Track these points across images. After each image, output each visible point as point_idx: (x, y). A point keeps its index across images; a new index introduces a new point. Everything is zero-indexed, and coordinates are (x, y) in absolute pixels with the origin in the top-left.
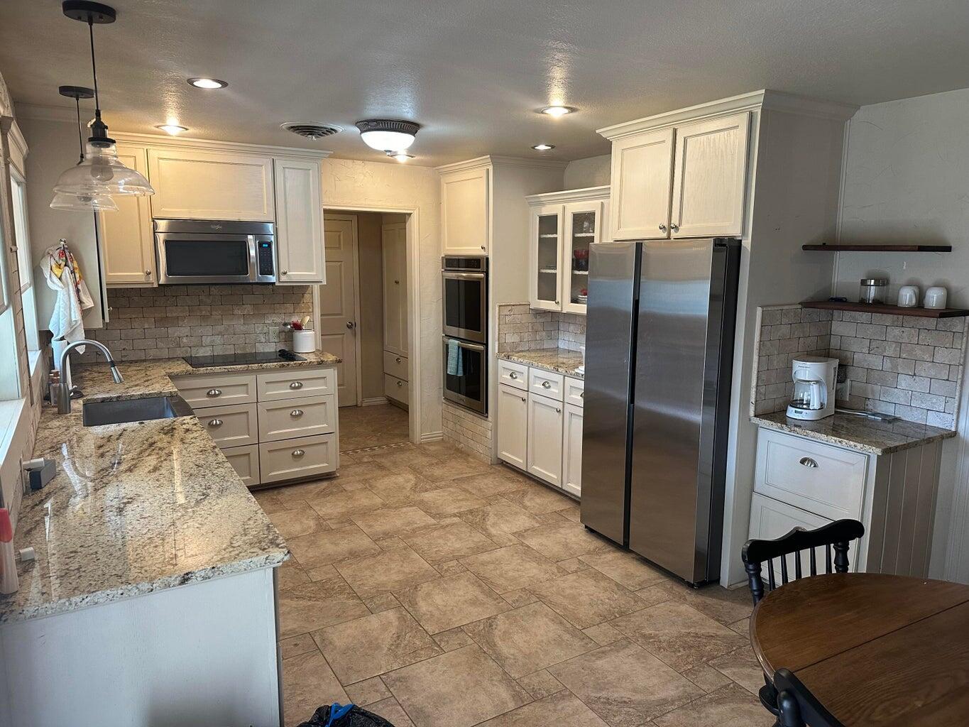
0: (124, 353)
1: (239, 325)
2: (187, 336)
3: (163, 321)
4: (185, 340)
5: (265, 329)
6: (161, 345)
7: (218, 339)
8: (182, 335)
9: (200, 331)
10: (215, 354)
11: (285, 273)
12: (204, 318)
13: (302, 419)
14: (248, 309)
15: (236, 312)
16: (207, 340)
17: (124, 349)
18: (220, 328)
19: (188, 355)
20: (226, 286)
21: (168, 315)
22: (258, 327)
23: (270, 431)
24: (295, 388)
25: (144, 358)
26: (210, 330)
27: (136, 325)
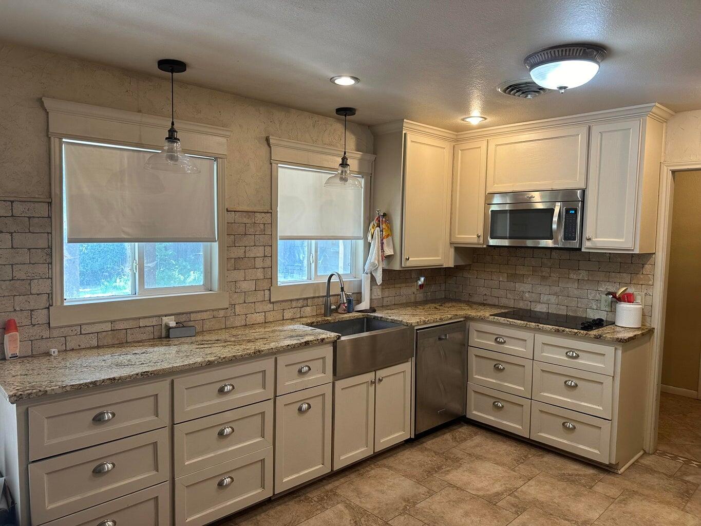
0: (485, 298)
1: (572, 288)
2: (529, 292)
3: (514, 277)
4: (527, 295)
5: (598, 297)
6: (509, 296)
7: (553, 299)
8: (525, 290)
9: (540, 289)
10: (550, 312)
11: (589, 239)
12: (544, 278)
13: (576, 391)
14: (583, 274)
15: (571, 276)
16: (544, 298)
17: (485, 295)
18: (556, 289)
19: (529, 308)
20: (565, 251)
21: (517, 272)
22: (591, 293)
23: (544, 392)
24: (572, 357)
25: (497, 304)
26: (548, 289)
27: (494, 277)
